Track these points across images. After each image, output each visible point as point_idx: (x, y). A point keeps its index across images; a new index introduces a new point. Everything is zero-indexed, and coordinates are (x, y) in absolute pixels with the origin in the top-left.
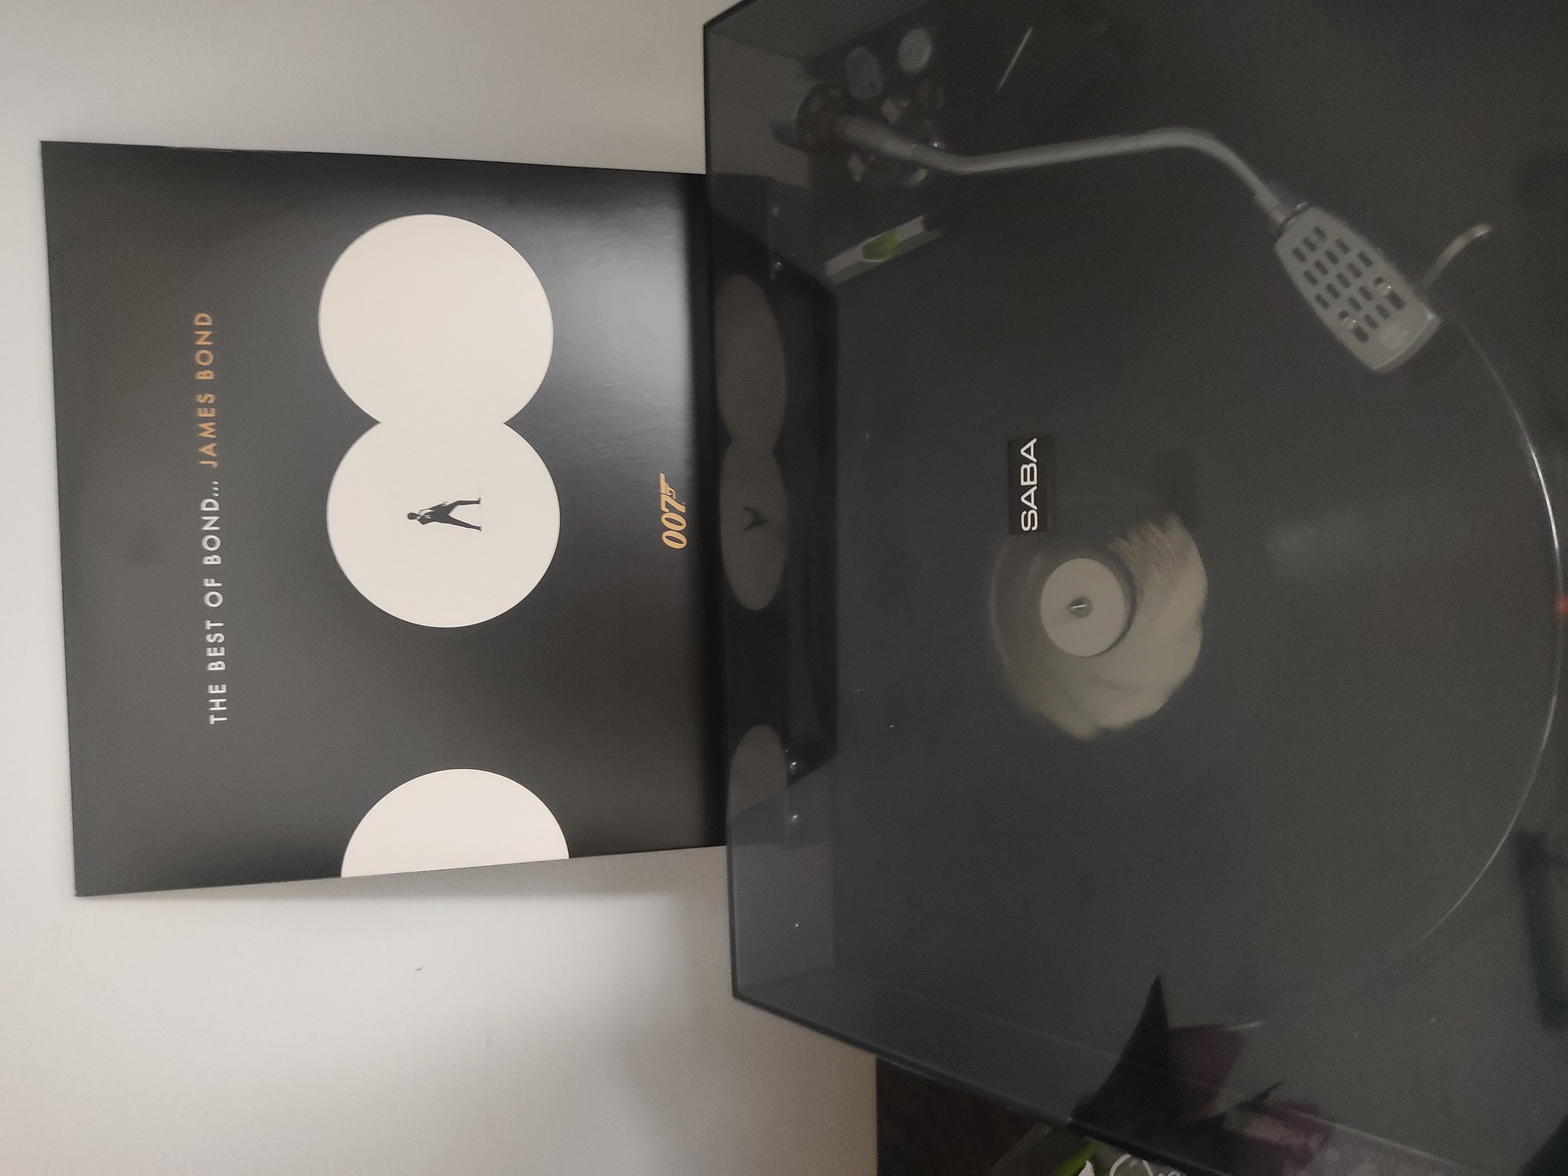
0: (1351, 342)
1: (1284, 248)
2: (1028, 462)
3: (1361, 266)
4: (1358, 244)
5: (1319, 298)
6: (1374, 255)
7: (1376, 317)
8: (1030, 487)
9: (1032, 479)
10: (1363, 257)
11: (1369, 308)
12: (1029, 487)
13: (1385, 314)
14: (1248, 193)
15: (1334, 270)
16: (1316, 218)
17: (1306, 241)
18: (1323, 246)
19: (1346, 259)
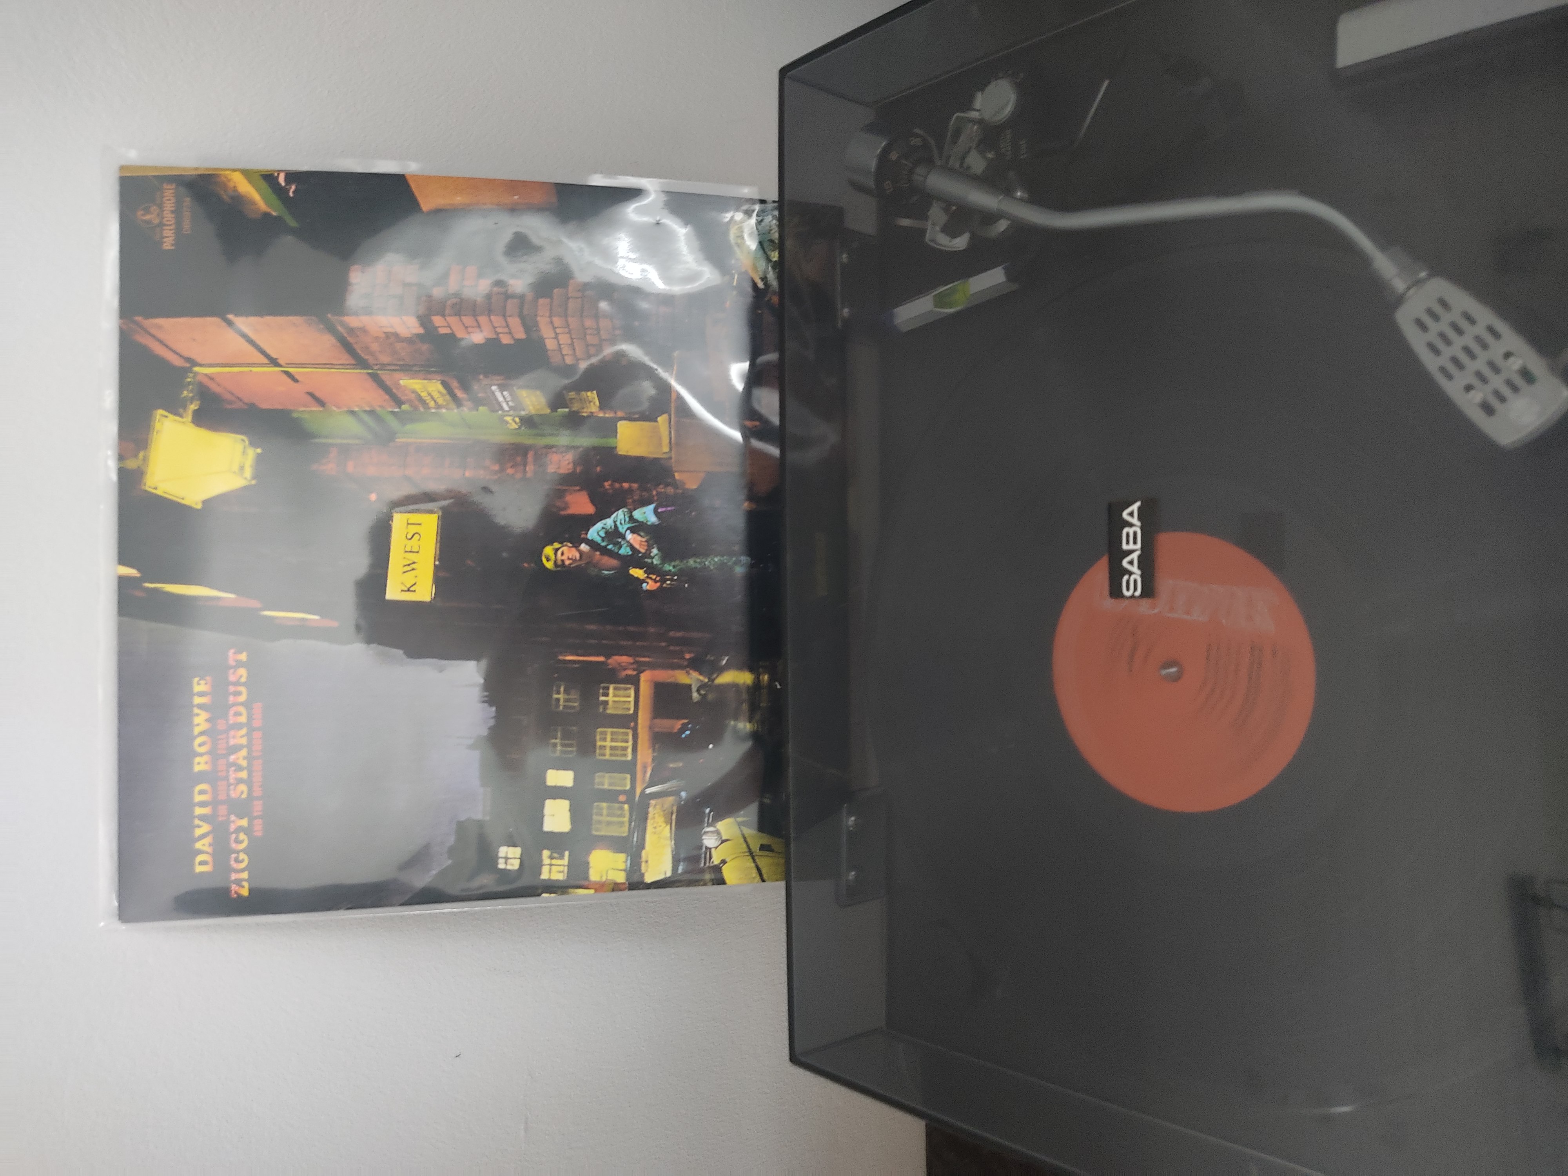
0: (1477, 416)
1: (1405, 318)
3: (1489, 338)
4: (1485, 316)
5: (1443, 370)
6: (1501, 326)
7: (1506, 391)
8: (1131, 552)
9: (1135, 542)
10: (1491, 330)
11: (1497, 382)
14: (1364, 261)
15: (1459, 342)
16: (1440, 287)
17: (1430, 312)
18: (1447, 318)
19: (1471, 331)
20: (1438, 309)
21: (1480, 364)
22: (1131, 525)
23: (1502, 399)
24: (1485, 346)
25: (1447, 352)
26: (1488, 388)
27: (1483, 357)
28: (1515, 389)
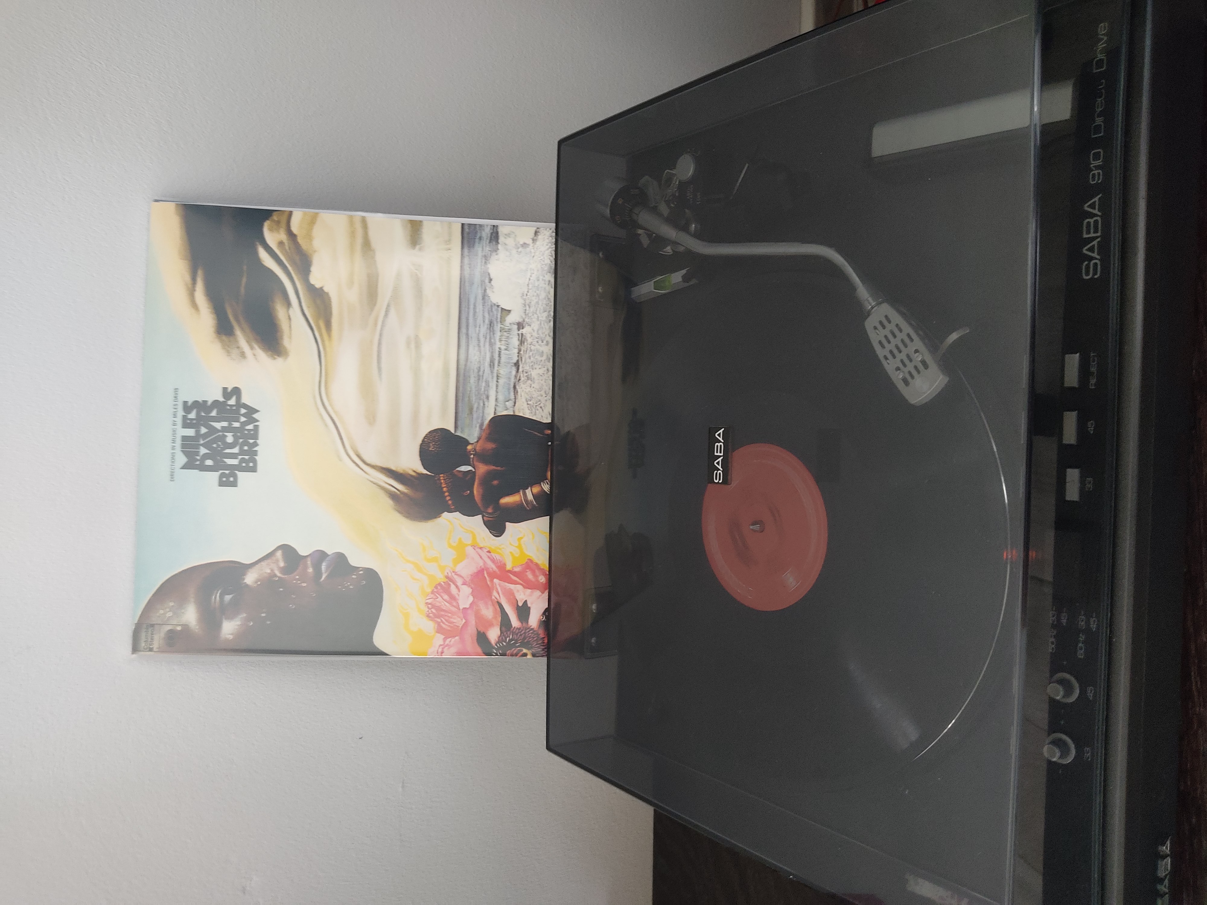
0: (901, 386)
1: (869, 324)
2: (720, 442)
3: (907, 340)
4: (907, 329)
5: (886, 358)
6: (915, 336)
7: (914, 373)
8: (719, 457)
9: (720, 452)
10: (909, 336)
11: (910, 367)
13: (919, 372)
15: (894, 342)
16: (886, 309)
17: (881, 323)
18: (889, 327)
19: (900, 336)
20: (885, 322)
21: (903, 356)
23: (912, 377)
24: (906, 346)
25: (889, 348)
26: (906, 370)
27: (904, 351)
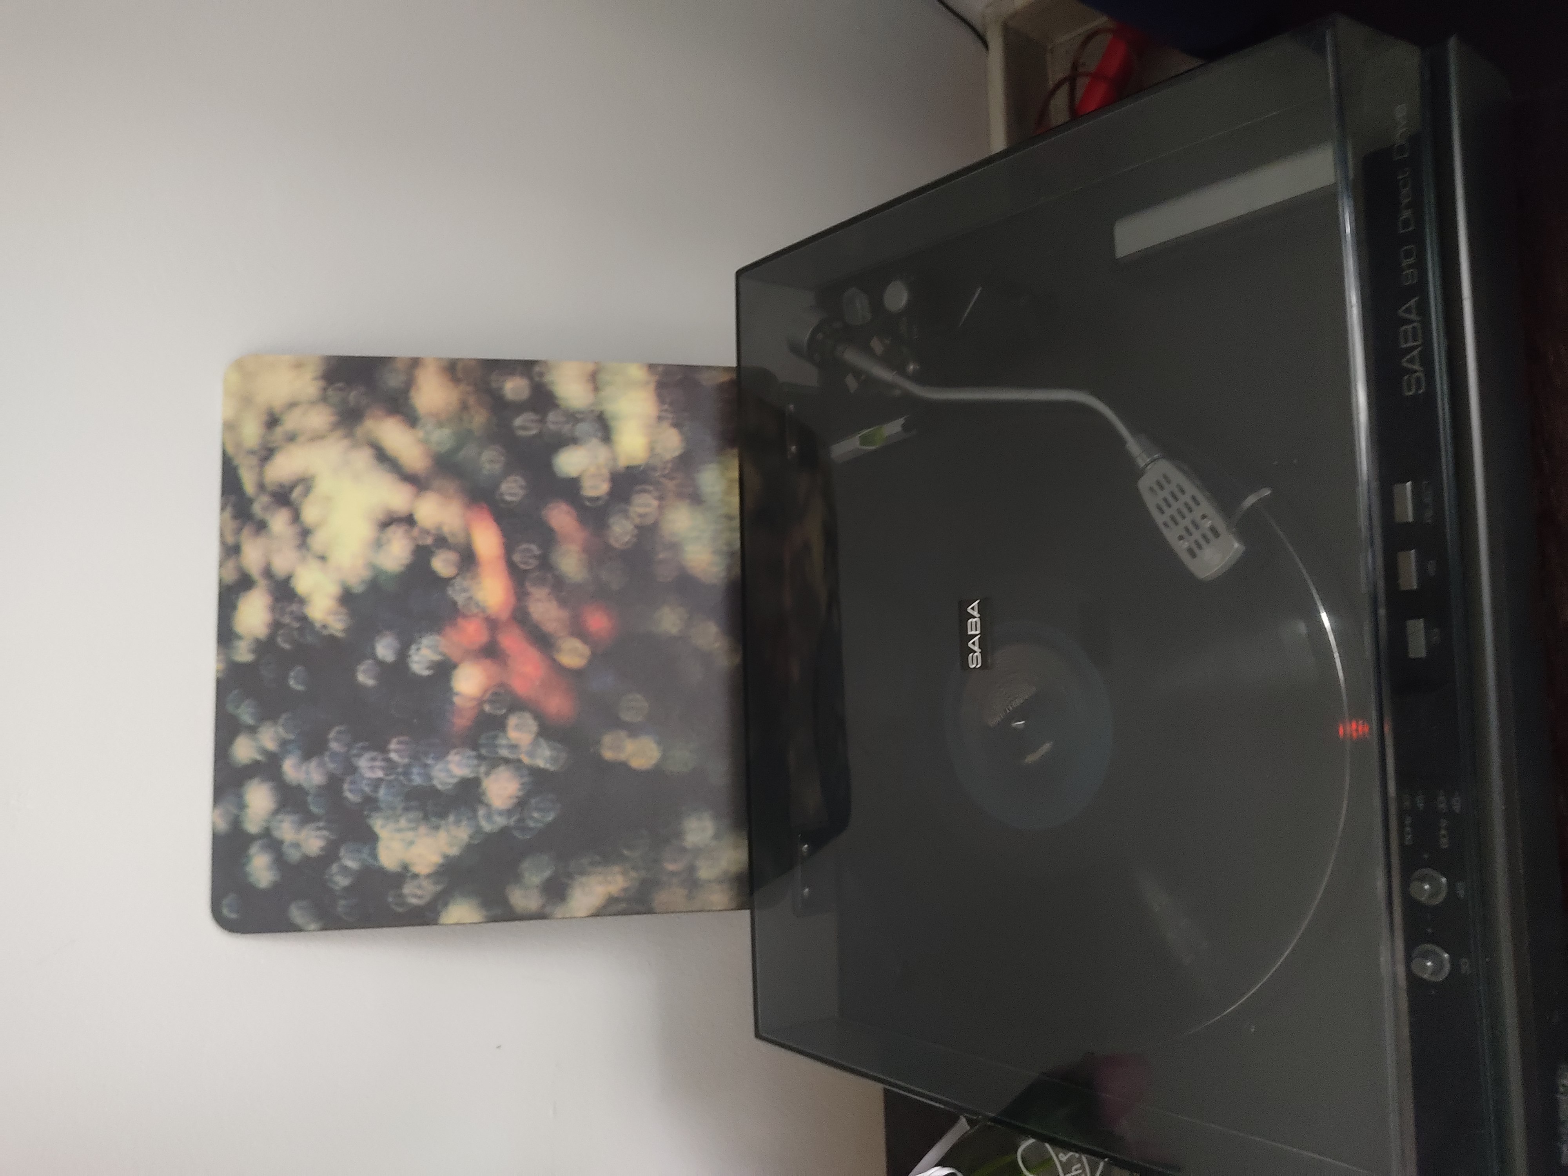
0: (1185, 557)
1: (1144, 484)
3: (1192, 504)
4: (1191, 489)
5: (1166, 524)
6: (1200, 497)
7: (1202, 541)
8: (976, 635)
9: (976, 630)
10: (1194, 498)
11: (1197, 535)
12: (973, 636)
14: (1122, 442)
15: (1175, 505)
16: (1164, 467)
17: (1159, 483)
18: (1169, 488)
19: (1183, 499)
20: (1164, 482)
21: (1187, 522)
22: (974, 617)
23: (1200, 547)
24: (1190, 510)
25: (1169, 512)
26: (1192, 539)
27: (1189, 517)
28: (1208, 541)
